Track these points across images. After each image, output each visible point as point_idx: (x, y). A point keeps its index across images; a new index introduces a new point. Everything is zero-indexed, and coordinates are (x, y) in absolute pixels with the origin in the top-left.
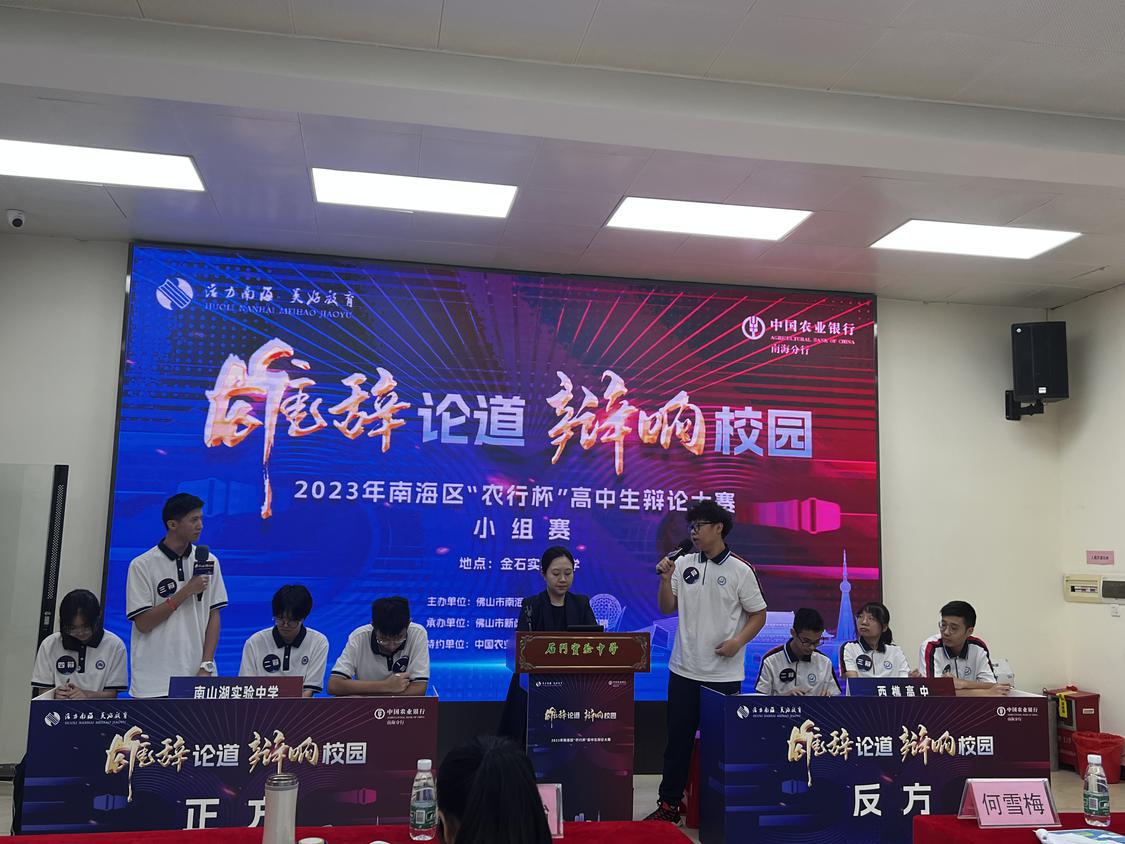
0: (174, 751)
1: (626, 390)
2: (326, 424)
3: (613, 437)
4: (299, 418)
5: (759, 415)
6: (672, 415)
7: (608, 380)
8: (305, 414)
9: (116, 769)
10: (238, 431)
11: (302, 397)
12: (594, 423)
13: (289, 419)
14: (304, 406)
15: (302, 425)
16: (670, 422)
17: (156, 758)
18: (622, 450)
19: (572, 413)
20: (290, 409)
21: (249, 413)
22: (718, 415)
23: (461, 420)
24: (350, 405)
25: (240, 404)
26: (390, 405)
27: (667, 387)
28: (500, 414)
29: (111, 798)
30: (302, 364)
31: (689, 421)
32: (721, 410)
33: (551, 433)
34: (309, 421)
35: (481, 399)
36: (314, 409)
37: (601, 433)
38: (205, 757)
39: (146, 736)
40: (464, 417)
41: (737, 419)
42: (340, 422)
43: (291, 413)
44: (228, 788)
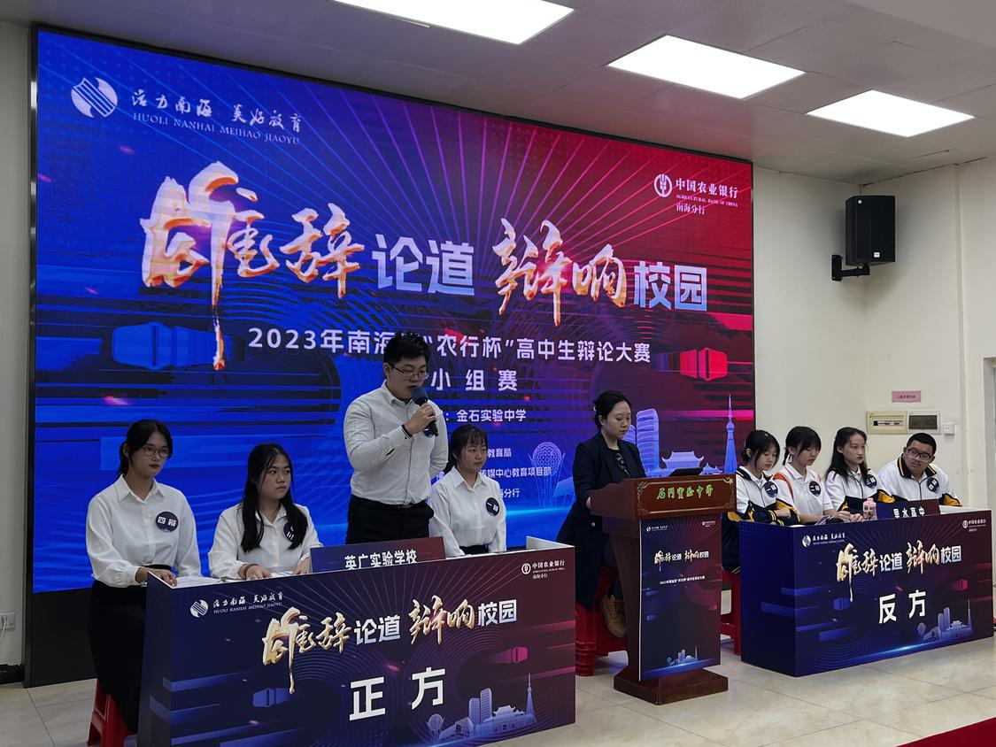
0: (335, 630)
1: (561, 242)
2: (278, 265)
3: (552, 288)
4: (248, 257)
5: (667, 270)
6: (600, 266)
7: (546, 229)
8: (254, 252)
9: (275, 658)
10: (181, 269)
11: (251, 233)
12: (535, 274)
13: (238, 256)
14: (253, 242)
15: (253, 264)
16: (598, 275)
17: (316, 641)
18: (559, 302)
19: (516, 263)
20: (238, 245)
21: (192, 249)
22: (636, 269)
23: (414, 266)
24: (303, 243)
25: (181, 237)
26: (344, 246)
27: (595, 240)
28: (450, 261)
29: (271, 691)
30: (249, 195)
31: (613, 274)
32: (638, 265)
33: (498, 282)
34: (258, 260)
35: (433, 243)
36: (264, 245)
37: (541, 284)
38: (367, 633)
39: (303, 617)
40: (417, 262)
41: (652, 273)
42: (293, 262)
43: (239, 250)
44: (392, 664)
